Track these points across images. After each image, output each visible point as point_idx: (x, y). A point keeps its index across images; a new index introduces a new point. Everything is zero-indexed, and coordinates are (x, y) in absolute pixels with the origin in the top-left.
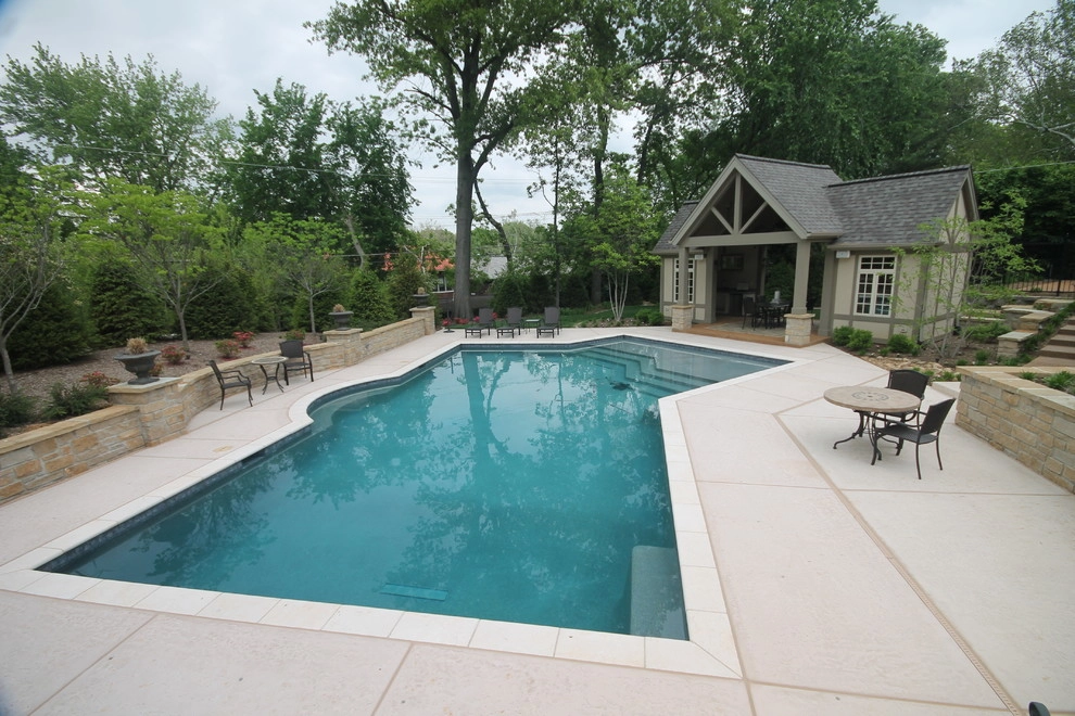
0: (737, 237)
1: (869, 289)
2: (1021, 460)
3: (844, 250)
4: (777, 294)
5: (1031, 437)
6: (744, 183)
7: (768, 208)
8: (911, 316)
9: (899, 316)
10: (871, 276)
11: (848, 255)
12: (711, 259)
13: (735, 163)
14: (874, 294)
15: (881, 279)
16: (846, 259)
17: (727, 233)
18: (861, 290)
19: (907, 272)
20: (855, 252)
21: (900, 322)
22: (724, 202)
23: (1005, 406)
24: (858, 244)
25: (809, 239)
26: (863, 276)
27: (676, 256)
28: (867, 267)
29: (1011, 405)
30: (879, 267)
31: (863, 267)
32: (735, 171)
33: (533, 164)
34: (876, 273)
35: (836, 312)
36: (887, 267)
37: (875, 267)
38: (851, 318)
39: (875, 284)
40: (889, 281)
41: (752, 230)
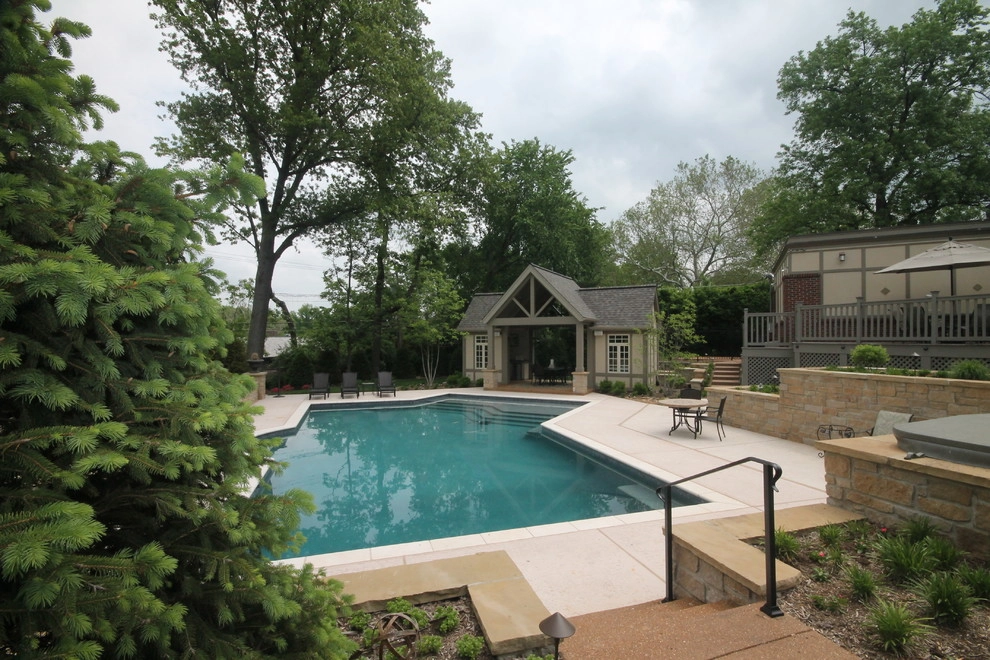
0: (532, 319)
1: (616, 356)
2: (752, 430)
3: (599, 330)
4: (552, 361)
5: (754, 416)
6: (536, 281)
7: (555, 299)
8: (641, 372)
9: (635, 372)
10: (616, 348)
11: (601, 333)
12: (506, 336)
13: (529, 269)
14: (619, 359)
15: (622, 348)
16: (600, 336)
17: (525, 316)
18: (611, 356)
19: (636, 343)
20: (606, 332)
21: (636, 376)
22: (523, 294)
23: (736, 403)
24: (608, 327)
25: (584, 322)
26: (611, 347)
27: (486, 333)
28: (613, 341)
29: (740, 402)
30: (620, 341)
31: (611, 341)
32: (530, 274)
33: (329, 253)
34: (619, 345)
35: (597, 371)
36: (624, 341)
37: (618, 341)
38: (606, 375)
39: (619, 352)
40: (627, 350)
41: (544, 314)
